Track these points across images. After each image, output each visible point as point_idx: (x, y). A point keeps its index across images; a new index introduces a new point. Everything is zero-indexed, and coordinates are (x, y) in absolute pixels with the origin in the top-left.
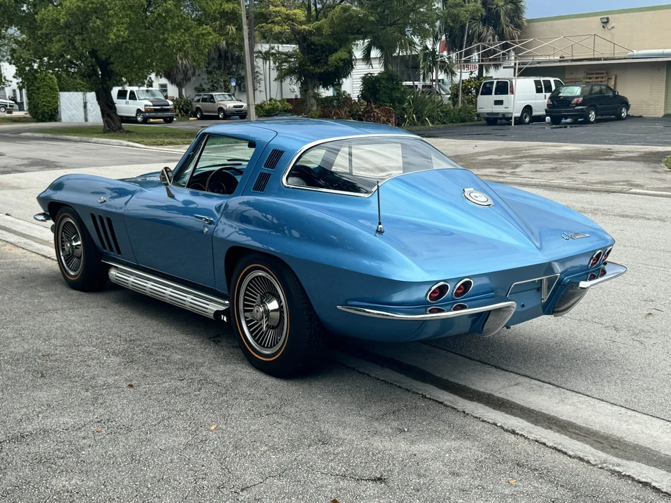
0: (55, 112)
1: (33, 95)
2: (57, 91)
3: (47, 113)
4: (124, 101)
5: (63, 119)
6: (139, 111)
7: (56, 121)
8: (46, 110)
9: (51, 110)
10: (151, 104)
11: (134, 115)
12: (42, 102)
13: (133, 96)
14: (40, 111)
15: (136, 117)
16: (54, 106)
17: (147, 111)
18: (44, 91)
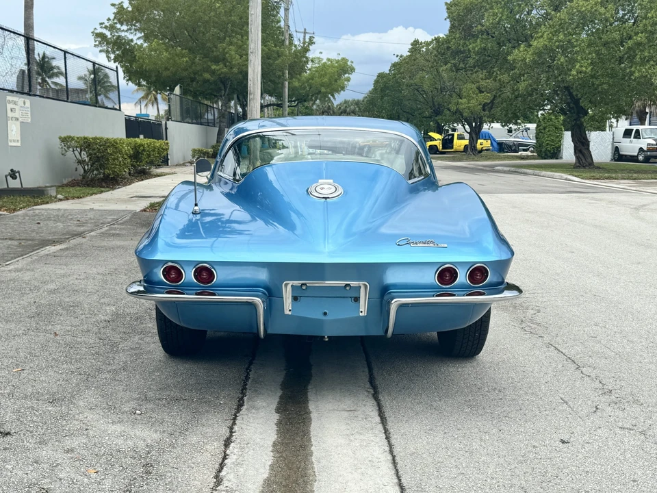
0: (557, 150)
1: (540, 134)
2: (562, 130)
3: (550, 151)
4: (629, 139)
5: (564, 157)
6: (641, 149)
7: (557, 159)
8: (549, 149)
9: (553, 148)
10: (654, 143)
11: (636, 154)
12: (547, 141)
13: (638, 135)
14: (543, 150)
15: (637, 156)
16: (557, 145)
17: (649, 150)
18: (549, 131)
